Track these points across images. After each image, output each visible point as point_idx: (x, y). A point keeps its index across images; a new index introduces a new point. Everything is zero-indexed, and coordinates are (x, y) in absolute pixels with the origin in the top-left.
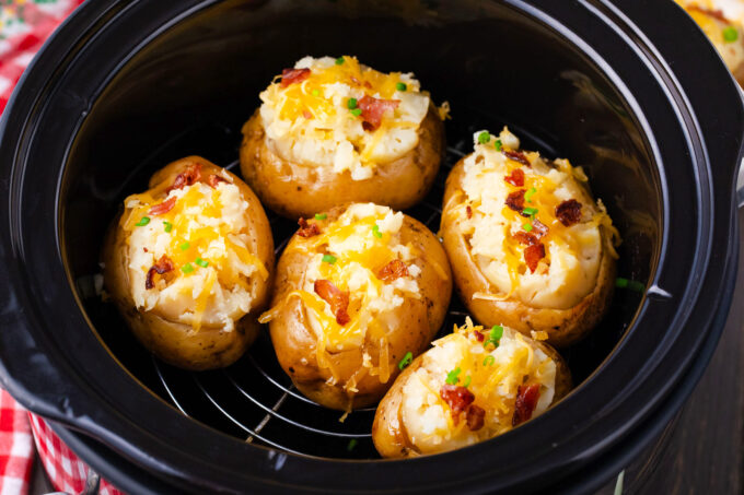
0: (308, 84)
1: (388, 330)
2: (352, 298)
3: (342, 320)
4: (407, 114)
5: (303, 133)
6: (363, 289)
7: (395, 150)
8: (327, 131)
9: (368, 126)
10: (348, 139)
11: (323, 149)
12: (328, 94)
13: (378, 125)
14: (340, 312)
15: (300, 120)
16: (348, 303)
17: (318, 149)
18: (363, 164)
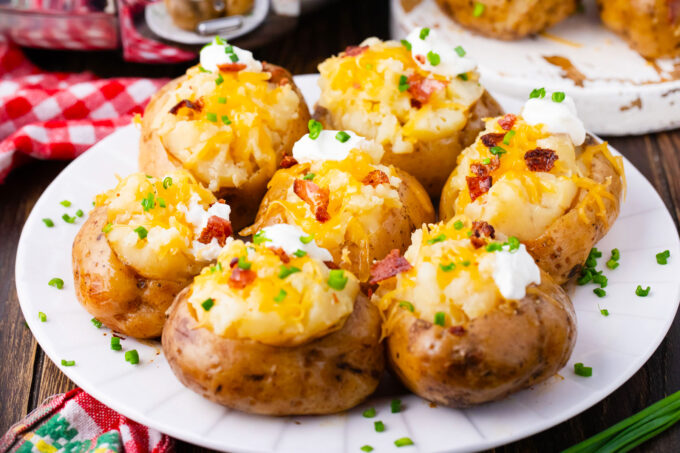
0: (363, 59)
1: (368, 233)
2: (332, 198)
3: (322, 217)
4: (458, 97)
5: (353, 103)
6: (343, 189)
7: (438, 128)
8: (374, 103)
9: (416, 104)
10: (394, 112)
11: (369, 121)
12: (380, 68)
13: (426, 102)
14: (320, 209)
15: (351, 90)
16: (328, 202)
17: (365, 120)
18: (404, 138)
